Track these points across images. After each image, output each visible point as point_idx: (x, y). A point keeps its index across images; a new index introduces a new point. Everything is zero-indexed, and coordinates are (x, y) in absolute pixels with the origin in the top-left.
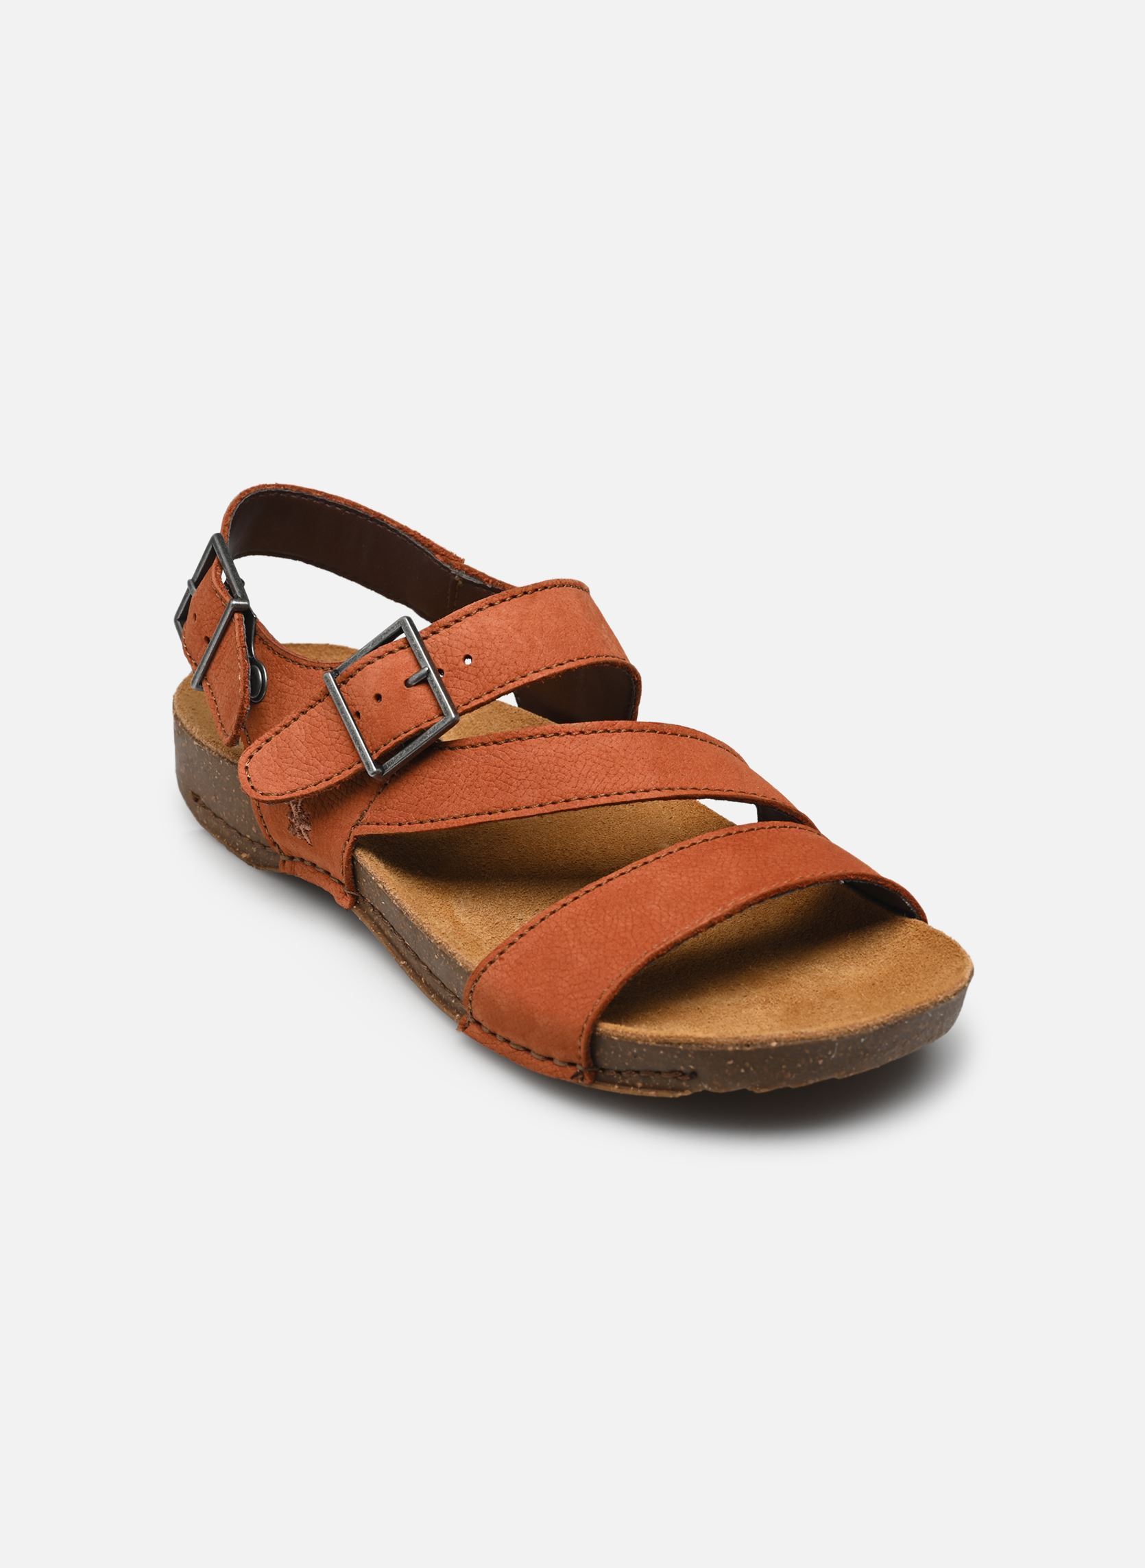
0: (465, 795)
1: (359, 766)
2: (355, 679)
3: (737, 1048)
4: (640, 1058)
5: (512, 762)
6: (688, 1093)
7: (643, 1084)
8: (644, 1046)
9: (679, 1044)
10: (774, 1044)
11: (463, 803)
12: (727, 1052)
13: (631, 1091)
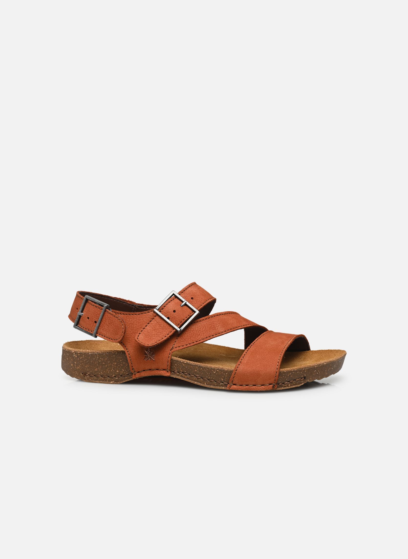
0: (204, 333)
1: (174, 330)
2: (164, 309)
3: (317, 366)
4: (291, 376)
5: (213, 323)
6: (303, 384)
7: (291, 385)
8: (294, 371)
9: (303, 368)
10: (325, 364)
11: (204, 335)
12: (314, 368)
13: (287, 388)
